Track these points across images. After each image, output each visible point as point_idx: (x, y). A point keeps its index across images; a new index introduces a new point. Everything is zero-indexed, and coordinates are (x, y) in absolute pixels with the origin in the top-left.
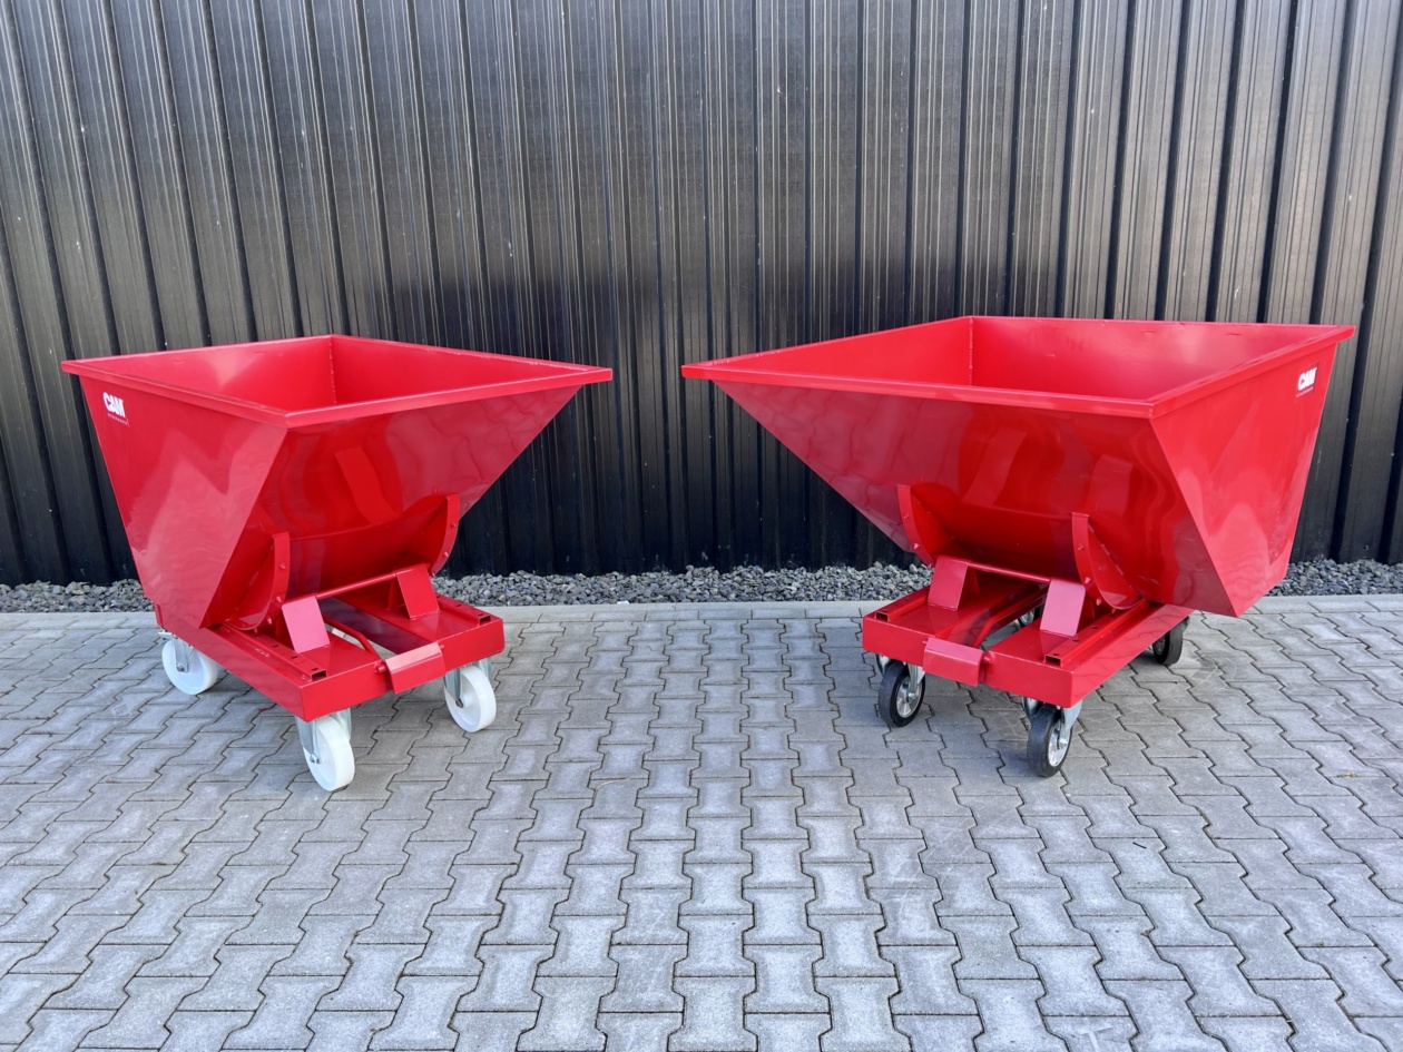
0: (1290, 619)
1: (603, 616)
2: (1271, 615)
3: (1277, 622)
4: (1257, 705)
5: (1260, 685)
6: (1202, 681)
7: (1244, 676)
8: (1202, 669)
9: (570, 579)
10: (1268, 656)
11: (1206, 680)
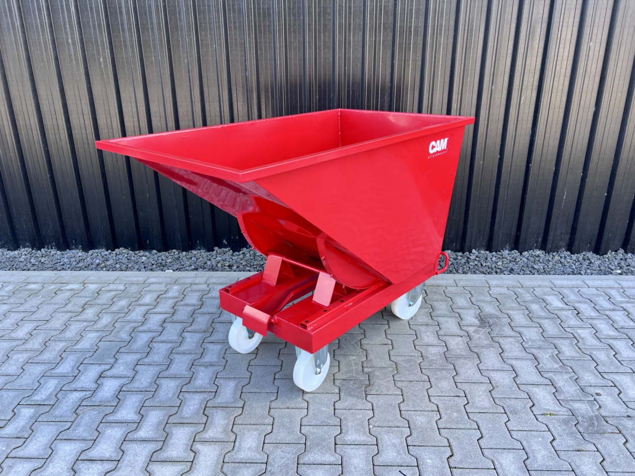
0: (538, 292)
1: (152, 280)
2: (527, 289)
3: (529, 293)
4: (505, 355)
5: (510, 339)
6: (477, 336)
7: (502, 333)
8: (479, 327)
9: (147, 254)
10: (519, 318)
11: (480, 335)
